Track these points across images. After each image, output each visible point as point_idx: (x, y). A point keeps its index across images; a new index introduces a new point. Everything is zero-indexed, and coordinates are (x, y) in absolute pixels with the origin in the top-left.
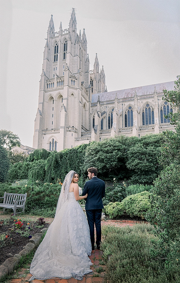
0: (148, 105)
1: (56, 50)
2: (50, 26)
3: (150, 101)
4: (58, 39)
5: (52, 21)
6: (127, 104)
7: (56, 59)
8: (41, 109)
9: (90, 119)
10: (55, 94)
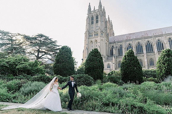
0: (139, 43)
1: (92, 19)
2: (89, 8)
3: (140, 41)
4: (93, 14)
5: (90, 6)
6: (128, 43)
7: (92, 23)
8: (87, 47)
9: (109, 50)
10: (93, 40)
